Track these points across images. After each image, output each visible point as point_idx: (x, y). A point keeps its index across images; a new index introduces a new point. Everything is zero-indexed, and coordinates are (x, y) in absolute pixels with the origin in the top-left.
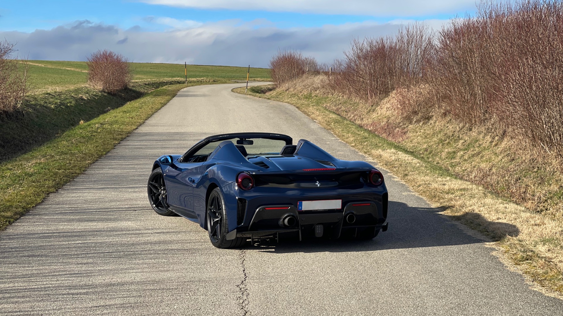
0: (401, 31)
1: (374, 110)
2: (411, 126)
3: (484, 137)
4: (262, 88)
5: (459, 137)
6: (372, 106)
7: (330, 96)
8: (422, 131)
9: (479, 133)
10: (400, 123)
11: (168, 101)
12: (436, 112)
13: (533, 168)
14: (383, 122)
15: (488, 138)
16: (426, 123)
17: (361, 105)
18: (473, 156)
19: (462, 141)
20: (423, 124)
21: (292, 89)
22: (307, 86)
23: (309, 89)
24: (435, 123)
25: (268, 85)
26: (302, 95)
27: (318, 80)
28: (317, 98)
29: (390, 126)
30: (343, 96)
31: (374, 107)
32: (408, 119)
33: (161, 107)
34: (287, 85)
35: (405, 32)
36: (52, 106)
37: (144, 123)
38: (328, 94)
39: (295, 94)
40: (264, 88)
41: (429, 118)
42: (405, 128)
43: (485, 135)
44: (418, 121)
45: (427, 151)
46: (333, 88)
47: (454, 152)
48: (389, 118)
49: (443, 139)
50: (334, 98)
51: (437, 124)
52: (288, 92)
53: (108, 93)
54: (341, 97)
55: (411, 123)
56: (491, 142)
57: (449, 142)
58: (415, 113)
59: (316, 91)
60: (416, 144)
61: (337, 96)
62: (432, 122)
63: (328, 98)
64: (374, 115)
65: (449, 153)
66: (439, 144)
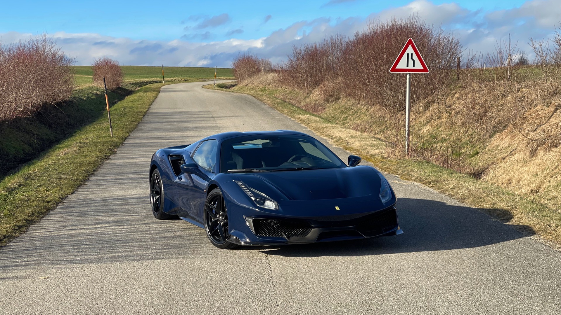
0: (326, 40)
1: (308, 97)
2: (328, 104)
3: (364, 107)
4: (226, 85)
5: (352, 108)
6: (308, 94)
7: (280, 88)
8: (333, 107)
9: (362, 105)
10: (322, 103)
11: (158, 95)
12: (343, 95)
13: (380, 120)
14: (312, 104)
15: (366, 108)
16: (337, 102)
17: (301, 94)
18: (356, 117)
19: (352, 110)
20: (335, 102)
21: (250, 85)
22: (263, 82)
23: (264, 84)
24: (341, 101)
25: (231, 82)
26: (258, 89)
27: (271, 76)
28: (270, 91)
29: (316, 106)
30: (289, 88)
31: (308, 95)
32: (327, 101)
33: (155, 99)
34: (246, 81)
35: (329, 40)
36: (84, 99)
37: (150, 107)
38: (278, 87)
39: (253, 88)
40: (227, 84)
41: (338, 99)
42: (324, 106)
43: (365, 106)
44: (332, 101)
45: (333, 118)
46: (282, 82)
47: (347, 117)
48: (316, 101)
49: (344, 110)
50: (282, 90)
51: (343, 102)
52: (247, 87)
53: (111, 90)
54: (287, 89)
55: (328, 103)
56: (367, 109)
57: (346, 112)
58: (331, 96)
59: (269, 85)
60: (328, 115)
61: (284, 88)
62: (340, 101)
63: (278, 90)
64: (308, 100)
65: (344, 117)
66: (340, 113)
